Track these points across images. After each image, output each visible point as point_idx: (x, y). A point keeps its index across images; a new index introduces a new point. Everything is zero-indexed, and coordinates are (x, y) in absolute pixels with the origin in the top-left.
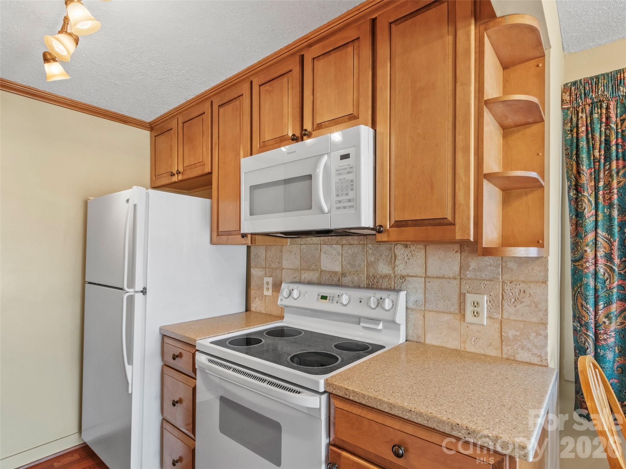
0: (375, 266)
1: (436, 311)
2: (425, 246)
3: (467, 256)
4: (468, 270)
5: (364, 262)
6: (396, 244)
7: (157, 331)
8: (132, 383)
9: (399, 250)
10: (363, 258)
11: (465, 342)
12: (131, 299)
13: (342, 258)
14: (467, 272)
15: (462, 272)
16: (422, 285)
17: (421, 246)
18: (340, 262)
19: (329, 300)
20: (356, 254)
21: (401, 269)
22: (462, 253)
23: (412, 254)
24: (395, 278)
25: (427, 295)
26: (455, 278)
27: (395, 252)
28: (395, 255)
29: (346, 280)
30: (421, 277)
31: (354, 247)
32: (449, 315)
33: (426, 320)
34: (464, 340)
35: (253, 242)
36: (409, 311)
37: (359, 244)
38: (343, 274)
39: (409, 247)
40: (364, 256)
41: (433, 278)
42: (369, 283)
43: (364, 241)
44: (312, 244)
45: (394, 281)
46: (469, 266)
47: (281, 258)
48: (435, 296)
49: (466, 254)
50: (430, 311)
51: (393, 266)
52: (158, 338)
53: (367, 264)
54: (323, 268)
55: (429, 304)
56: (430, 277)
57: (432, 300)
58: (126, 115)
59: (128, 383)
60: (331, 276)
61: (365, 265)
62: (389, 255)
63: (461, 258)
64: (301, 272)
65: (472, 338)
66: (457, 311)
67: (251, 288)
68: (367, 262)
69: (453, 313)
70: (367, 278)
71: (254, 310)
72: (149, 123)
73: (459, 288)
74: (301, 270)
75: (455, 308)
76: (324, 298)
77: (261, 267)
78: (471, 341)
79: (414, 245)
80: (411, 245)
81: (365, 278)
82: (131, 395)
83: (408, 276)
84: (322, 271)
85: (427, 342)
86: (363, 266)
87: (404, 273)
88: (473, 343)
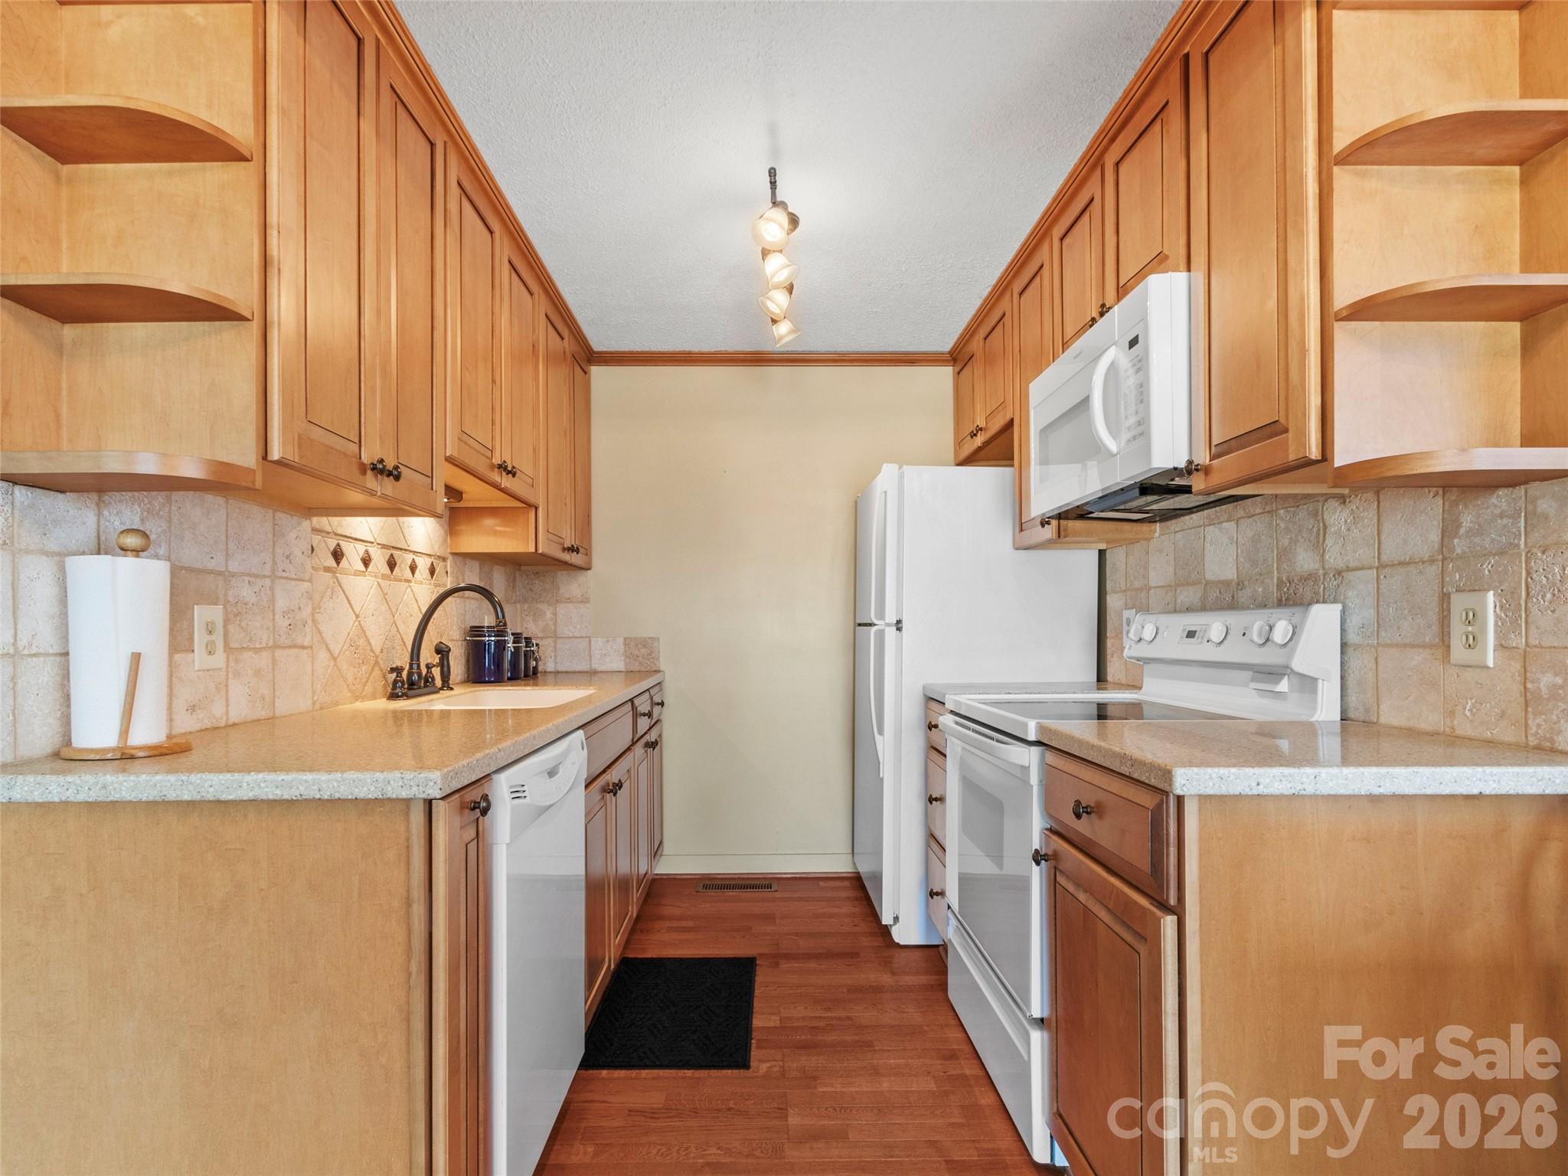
0: (1291, 556)
1: (1397, 645)
2: (1378, 493)
3: (1455, 500)
4: (1456, 535)
5: (1273, 552)
6: (1326, 501)
7: (921, 690)
8: (883, 763)
9: (1331, 512)
10: (1270, 544)
11: (1452, 714)
12: (881, 635)
13: (1237, 549)
14: (1456, 541)
15: (1446, 540)
16: (1372, 587)
17: (1370, 495)
18: (1235, 558)
19: (1198, 638)
20: (1259, 536)
21: (1335, 557)
22: (1446, 497)
23: (1354, 518)
24: (1324, 578)
25: (1381, 609)
26: (1432, 561)
27: (1325, 517)
28: (1324, 524)
29: (1243, 596)
30: (1370, 568)
31: (1256, 521)
32: (1421, 650)
33: (1380, 668)
34: (1450, 709)
35: (1062, 533)
36: (1350, 651)
37: (1263, 513)
38: (1240, 585)
39: (1350, 502)
40: (1272, 537)
41: (1393, 565)
42: (1281, 597)
43: (1272, 504)
44: (1191, 529)
45: (1324, 585)
46: (1459, 526)
47: (1146, 568)
48: (1396, 609)
49: (1454, 498)
50: (1388, 646)
51: (1321, 552)
52: (920, 699)
53: (1277, 555)
54: (1209, 576)
55: (1386, 630)
56: (1387, 566)
57: (1390, 620)
58: (911, 350)
59: (879, 763)
60: (1220, 592)
61: (1273, 559)
62: (1313, 527)
63: (1443, 507)
64: (1176, 590)
65: (1467, 703)
66: (1437, 640)
67: (1108, 635)
68: (1278, 550)
69: (1431, 646)
70: (1277, 585)
71: (1112, 680)
72: (949, 353)
73: (1441, 583)
74: (1177, 585)
75: (1431, 636)
76: (1191, 634)
77: (1121, 592)
78: (1465, 709)
79: (1357, 496)
80: (1353, 496)
81: (1275, 588)
82: (882, 779)
83: (1349, 569)
84: (1207, 583)
85: (1383, 720)
86: (1270, 560)
87: (1340, 564)
88: (1469, 714)
